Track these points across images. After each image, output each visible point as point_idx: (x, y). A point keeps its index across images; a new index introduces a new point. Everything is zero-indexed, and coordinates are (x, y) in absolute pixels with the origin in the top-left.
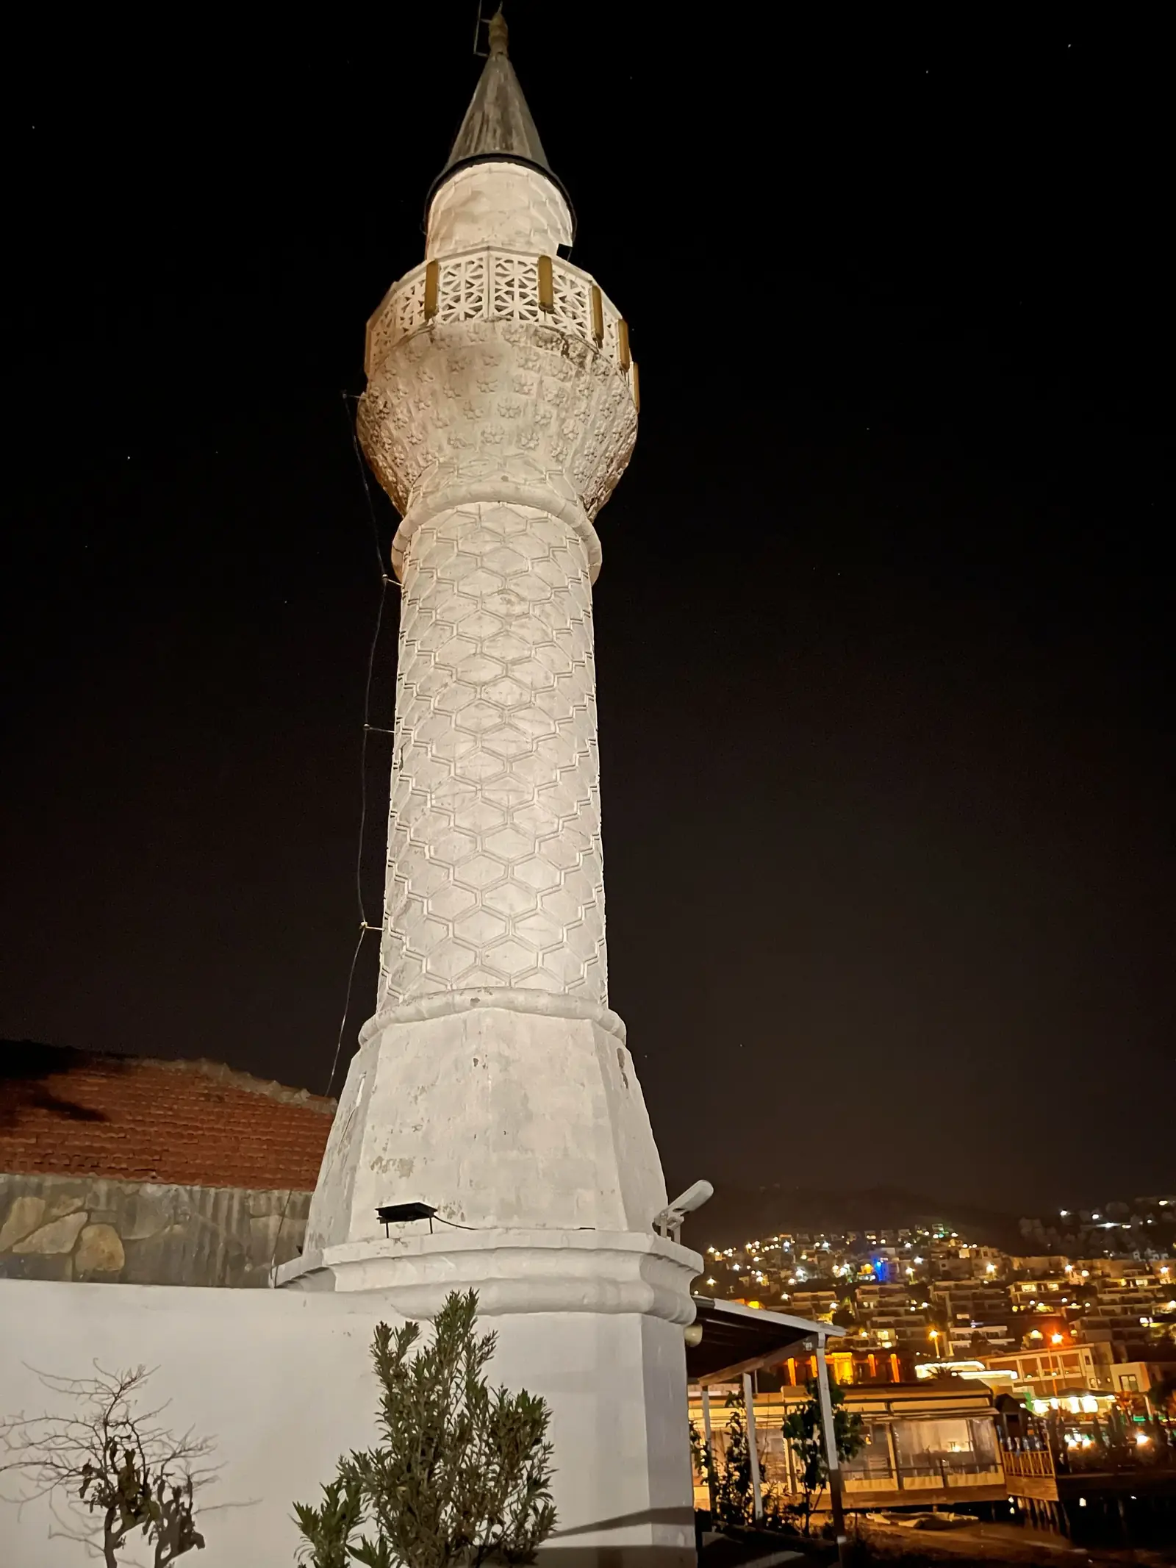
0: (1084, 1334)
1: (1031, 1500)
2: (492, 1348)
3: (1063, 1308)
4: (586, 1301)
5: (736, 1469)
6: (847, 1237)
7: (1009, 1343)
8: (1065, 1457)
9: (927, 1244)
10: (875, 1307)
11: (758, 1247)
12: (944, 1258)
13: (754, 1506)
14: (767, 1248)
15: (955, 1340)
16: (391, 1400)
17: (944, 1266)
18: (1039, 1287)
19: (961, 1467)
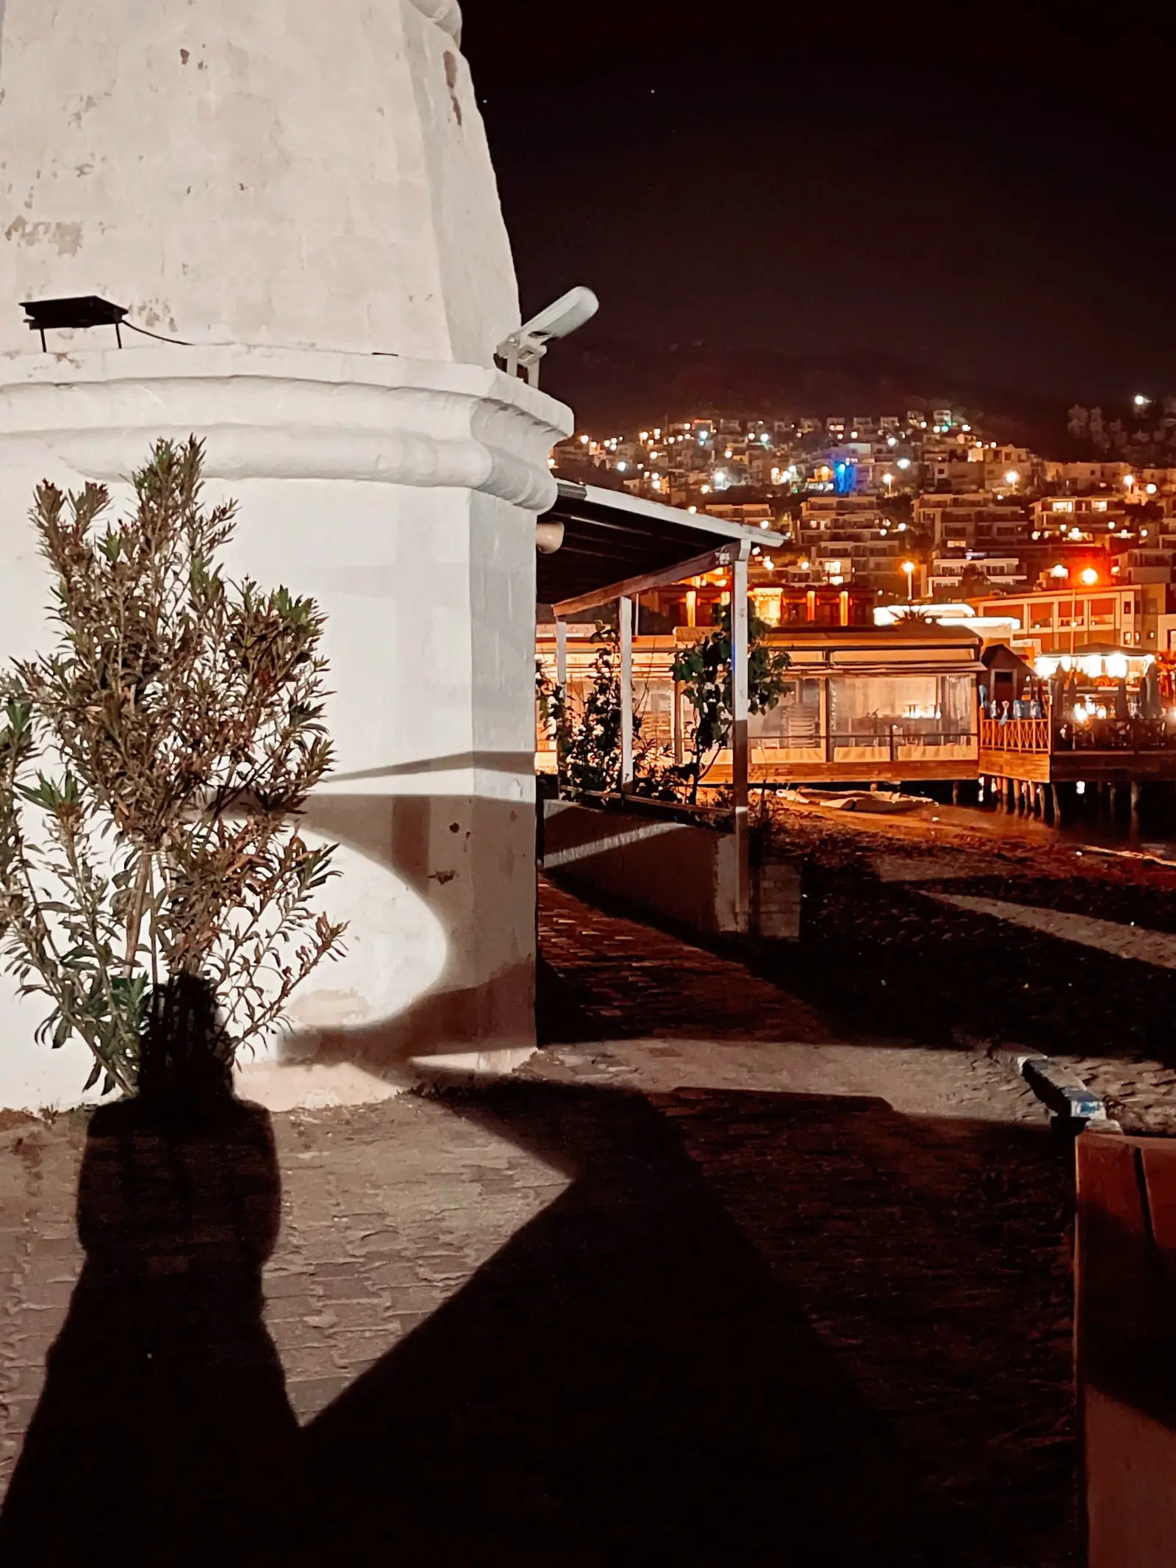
0: (1130, 573)
1: (1010, 782)
2: (230, 527)
3: (1107, 536)
4: (382, 466)
5: (599, 722)
6: (798, 425)
7: (1018, 582)
8: (1069, 729)
9: (921, 440)
10: (827, 527)
11: (657, 437)
12: (943, 461)
13: (621, 767)
14: (672, 440)
15: (938, 576)
16: (70, 590)
17: (941, 471)
18: (1078, 506)
19: (918, 736)
